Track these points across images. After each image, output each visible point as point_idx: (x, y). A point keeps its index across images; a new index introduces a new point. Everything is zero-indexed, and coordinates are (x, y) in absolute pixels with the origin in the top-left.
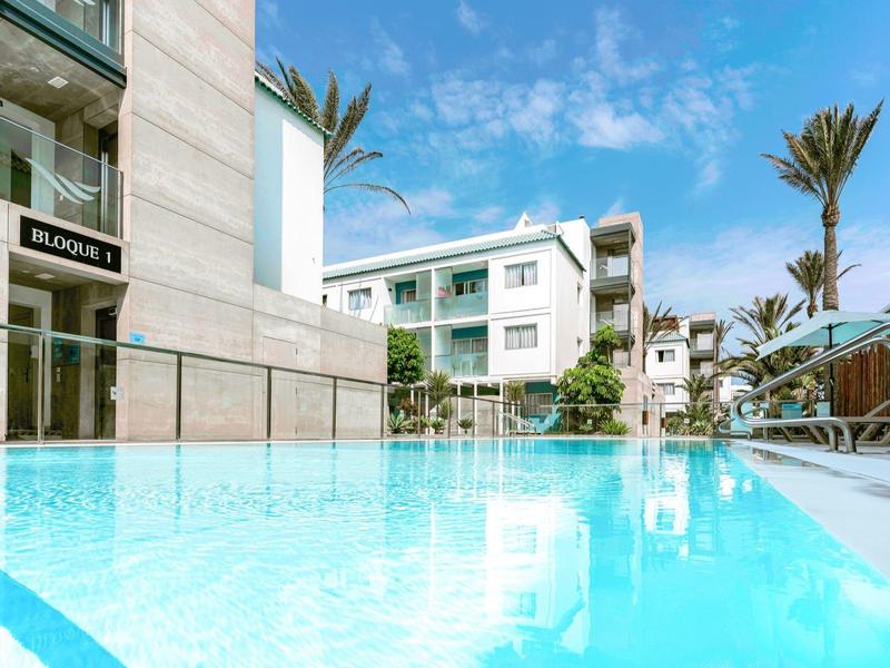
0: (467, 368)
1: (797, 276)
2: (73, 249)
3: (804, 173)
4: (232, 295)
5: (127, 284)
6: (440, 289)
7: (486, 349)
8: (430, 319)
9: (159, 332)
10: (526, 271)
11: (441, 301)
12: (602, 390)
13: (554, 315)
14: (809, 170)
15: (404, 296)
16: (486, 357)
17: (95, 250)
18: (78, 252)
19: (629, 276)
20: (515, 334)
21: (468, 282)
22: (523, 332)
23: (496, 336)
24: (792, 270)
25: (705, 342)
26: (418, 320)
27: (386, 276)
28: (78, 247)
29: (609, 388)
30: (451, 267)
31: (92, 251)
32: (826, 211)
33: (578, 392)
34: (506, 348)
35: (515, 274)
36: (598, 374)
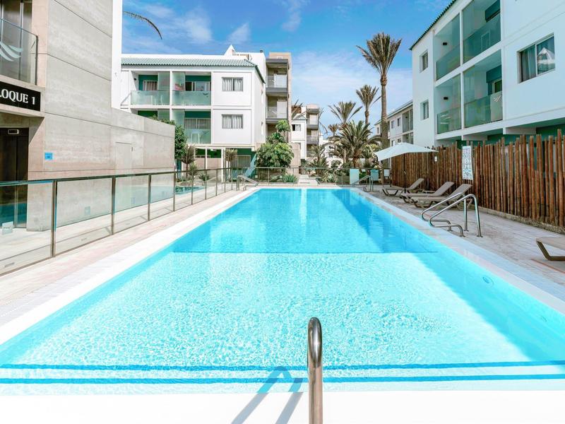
0: (195, 139)
1: (361, 97)
2: (12, 98)
3: (373, 58)
4: (100, 117)
5: (43, 118)
6: (176, 85)
7: (209, 127)
8: (168, 104)
9: (61, 149)
10: (236, 82)
11: (177, 93)
12: (283, 157)
13: (253, 111)
14: (375, 58)
15: (145, 85)
16: (210, 133)
17: (26, 97)
18: (16, 100)
19: (287, 89)
20: (229, 120)
21: (194, 82)
22: (235, 119)
23: (216, 119)
24: (358, 93)
25: (313, 119)
26: (159, 103)
27: (132, 70)
28: (16, 95)
29: (287, 155)
30: (185, 72)
31: (24, 98)
32: (382, 79)
33: (270, 158)
34: (223, 127)
35: (229, 84)
36: (281, 147)
